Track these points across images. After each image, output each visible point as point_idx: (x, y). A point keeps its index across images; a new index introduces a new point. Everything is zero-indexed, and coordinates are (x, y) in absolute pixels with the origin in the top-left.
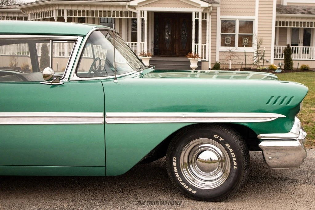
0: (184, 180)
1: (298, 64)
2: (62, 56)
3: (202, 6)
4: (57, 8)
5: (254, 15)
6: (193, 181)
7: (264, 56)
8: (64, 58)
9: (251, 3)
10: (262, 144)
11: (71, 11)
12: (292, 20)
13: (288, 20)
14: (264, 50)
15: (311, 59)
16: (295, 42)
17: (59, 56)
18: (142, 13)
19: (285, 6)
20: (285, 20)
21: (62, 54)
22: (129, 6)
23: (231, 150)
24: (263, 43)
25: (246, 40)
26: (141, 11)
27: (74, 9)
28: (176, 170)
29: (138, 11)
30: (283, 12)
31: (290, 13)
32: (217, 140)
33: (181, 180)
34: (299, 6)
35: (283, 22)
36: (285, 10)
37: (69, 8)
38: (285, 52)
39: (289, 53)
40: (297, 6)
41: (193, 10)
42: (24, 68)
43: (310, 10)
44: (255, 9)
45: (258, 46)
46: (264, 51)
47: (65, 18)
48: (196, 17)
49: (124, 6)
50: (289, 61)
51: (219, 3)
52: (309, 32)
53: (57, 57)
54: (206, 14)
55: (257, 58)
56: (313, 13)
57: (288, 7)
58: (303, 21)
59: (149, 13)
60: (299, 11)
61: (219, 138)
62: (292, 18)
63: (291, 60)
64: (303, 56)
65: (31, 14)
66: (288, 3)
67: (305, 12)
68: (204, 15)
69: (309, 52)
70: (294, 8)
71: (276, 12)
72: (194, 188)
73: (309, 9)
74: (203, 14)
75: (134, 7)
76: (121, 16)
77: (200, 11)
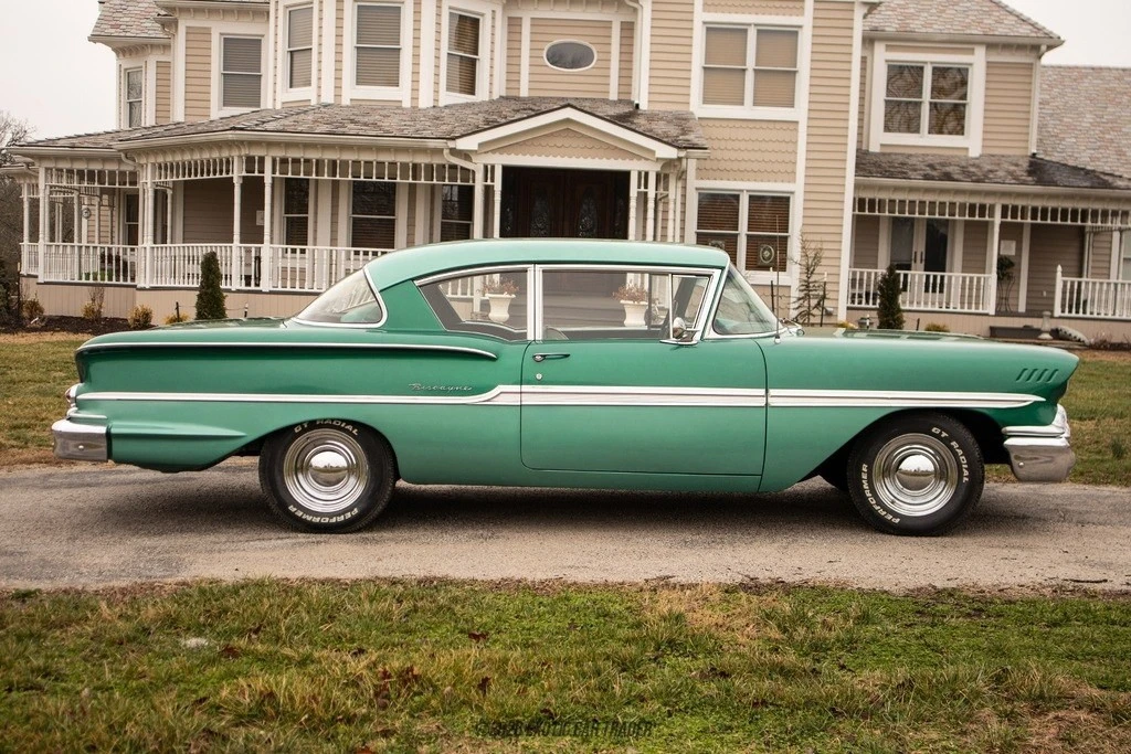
0: (879, 503)
1: (918, 320)
2: (253, 287)
3: (658, 155)
4: (245, 152)
5: (793, 180)
6: (893, 502)
7: (824, 297)
8: (260, 292)
9: (783, 147)
10: (1009, 442)
11: (284, 161)
12: (898, 197)
13: (886, 196)
14: (825, 280)
15: (951, 310)
16: (903, 258)
17: (244, 287)
18: (488, 171)
19: (875, 154)
20: (878, 196)
21: (253, 282)
22: (454, 152)
23: (960, 452)
24: (823, 262)
25: (770, 250)
26: (486, 167)
27: (292, 154)
28: (866, 486)
29: (477, 165)
30: (870, 172)
31: (891, 176)
32: (938, 436)
33: (874, 502)
34: (916, 156)
35: (872, 202)
36: (877, 165)
37: (279, 154)
38: (881, 288)
39: (891, 289)
40: (910, 156)
41: (633, 167)
42: (138, 321)
43: (948, 169)
44: (795, 163)
45: (809, 270)
46: (825, 283)
47: (265, 181)
48: (639, 187)
49: (439, 151)
50: (893, 314)
51: (706, 149)
52: (942, 230)
53: (238, 291)
54: (666, 176)
55: (806, 304)
56: (956, 177)
57: (883, 159)
58: (928, 198)
59: (507, 170)
60: (915, 170)
61: (941, 433)
62: (897, 189)
63: (900, 311)
64: (926, 298)
65: (153, 164)
66: (882, 145)
67: (935, 173)
68: (662, 179)
69: (945, 290)
70: (901, 159)
71: (856, 172)
72: (896, 515)
73: (943, 165)
74: (658, 175)
75: (466, 155)
76: (414, 178)
77: (653, 169)
